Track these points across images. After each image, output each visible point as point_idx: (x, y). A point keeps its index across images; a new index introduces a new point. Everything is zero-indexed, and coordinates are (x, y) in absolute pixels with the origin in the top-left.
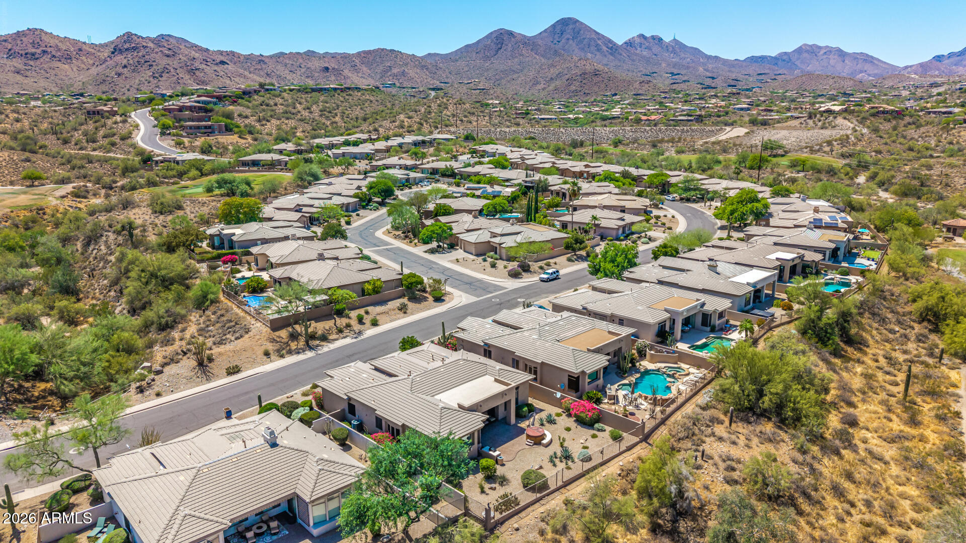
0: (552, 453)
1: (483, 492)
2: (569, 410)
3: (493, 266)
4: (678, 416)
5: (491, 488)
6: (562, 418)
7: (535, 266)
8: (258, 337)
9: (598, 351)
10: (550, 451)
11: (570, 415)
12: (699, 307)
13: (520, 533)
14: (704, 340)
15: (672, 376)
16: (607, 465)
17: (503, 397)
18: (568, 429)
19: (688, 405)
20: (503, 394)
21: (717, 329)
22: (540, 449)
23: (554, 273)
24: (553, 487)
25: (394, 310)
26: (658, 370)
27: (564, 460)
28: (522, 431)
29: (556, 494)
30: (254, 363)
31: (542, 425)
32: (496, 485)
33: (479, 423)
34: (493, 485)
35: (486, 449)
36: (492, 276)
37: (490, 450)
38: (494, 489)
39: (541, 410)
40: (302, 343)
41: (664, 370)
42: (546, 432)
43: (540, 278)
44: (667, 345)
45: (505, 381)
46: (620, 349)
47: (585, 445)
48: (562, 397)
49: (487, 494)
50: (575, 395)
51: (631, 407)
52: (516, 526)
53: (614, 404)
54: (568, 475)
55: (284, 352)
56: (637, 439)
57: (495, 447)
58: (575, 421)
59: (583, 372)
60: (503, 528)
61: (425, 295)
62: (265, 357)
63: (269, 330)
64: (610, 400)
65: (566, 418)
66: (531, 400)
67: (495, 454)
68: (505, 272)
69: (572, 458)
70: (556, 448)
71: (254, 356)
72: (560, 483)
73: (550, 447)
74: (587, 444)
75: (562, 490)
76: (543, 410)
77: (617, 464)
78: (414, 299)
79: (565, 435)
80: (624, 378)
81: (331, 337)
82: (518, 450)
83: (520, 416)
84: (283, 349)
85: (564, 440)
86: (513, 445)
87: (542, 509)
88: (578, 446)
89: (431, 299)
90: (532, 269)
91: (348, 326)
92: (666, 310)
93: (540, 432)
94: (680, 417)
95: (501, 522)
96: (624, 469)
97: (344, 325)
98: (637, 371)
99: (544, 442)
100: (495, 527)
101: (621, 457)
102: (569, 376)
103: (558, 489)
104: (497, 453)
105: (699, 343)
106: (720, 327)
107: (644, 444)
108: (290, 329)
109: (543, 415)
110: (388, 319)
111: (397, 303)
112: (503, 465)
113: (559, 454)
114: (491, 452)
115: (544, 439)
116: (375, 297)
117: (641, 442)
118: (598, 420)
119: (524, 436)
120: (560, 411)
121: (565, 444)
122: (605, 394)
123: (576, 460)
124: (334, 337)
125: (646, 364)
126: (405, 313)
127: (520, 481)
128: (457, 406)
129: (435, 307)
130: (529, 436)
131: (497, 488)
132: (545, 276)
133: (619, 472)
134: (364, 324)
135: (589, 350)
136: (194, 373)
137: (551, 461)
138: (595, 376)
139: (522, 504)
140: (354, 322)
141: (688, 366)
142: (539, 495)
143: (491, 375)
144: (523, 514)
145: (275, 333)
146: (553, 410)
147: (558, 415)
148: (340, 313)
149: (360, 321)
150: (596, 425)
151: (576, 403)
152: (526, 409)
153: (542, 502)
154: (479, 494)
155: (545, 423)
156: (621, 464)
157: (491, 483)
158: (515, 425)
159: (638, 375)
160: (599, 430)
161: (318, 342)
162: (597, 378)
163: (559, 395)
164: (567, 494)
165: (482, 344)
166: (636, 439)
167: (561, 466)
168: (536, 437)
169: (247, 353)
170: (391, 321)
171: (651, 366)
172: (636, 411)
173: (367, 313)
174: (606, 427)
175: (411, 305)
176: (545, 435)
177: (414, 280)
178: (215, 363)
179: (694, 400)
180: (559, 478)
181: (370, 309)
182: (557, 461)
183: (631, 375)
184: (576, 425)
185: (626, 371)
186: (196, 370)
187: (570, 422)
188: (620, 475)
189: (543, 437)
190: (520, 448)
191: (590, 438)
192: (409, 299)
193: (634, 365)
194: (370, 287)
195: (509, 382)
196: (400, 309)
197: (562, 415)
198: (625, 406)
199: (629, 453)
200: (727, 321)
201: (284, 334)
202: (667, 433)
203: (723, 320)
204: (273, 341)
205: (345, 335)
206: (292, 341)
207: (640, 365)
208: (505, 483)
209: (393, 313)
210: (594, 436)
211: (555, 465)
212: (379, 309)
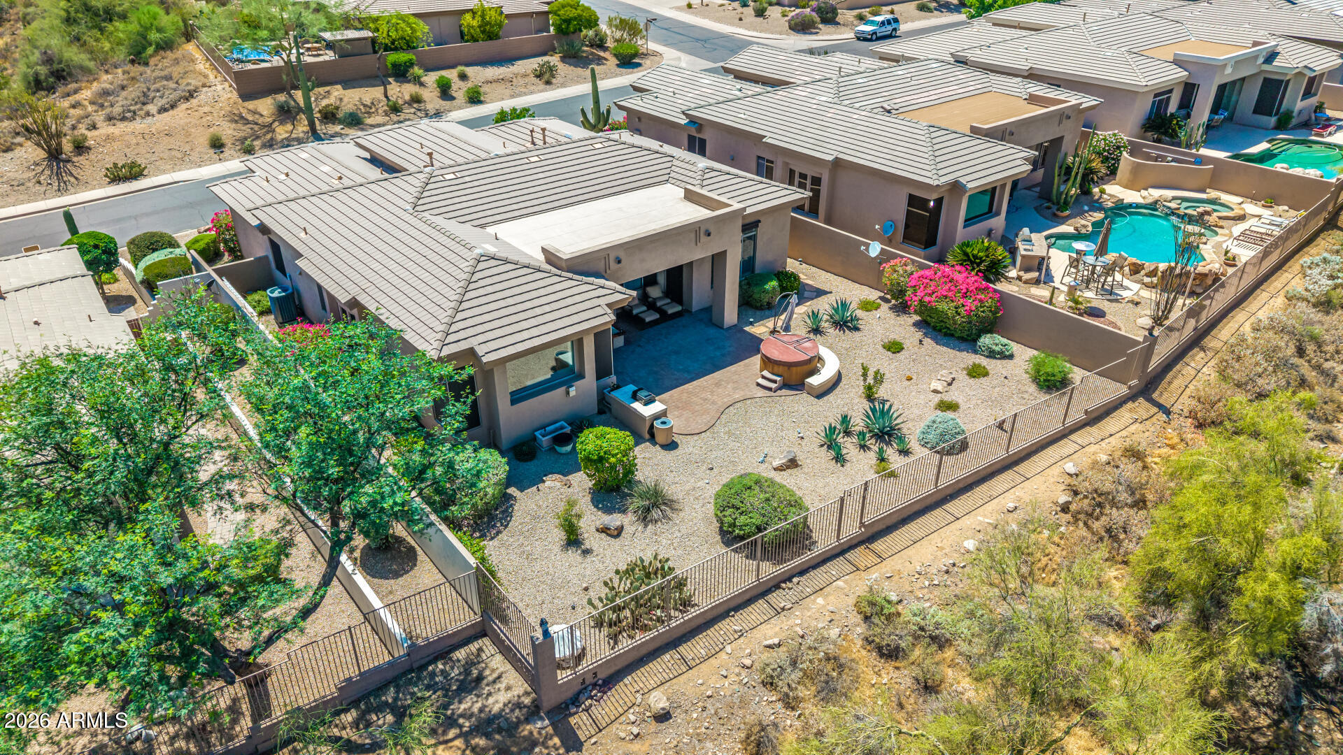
0: (833, 419)
1: (573, 540)
2: (902, 292)
3: (760, 13)
4: (1241, 324)
5: (604, 530)
6: (877, 314)
7: (846, 15)
8: (206, 109)
9: (1003, 134)
10: (830, 409)
11: (902, 308)
12: (1261, 60)
13: (669, 735)
14: (1264, 146)
15: (1199, 220)
16: (1021, 468)
17: (697, 240)
18: (894, 348)
19: (1262, 296)
20: (698, 231)
21: (1294, 122)
22: (799, 403)
23: (889, 22)
24: (824, 541)
25: (525, 76)
26: (1153, 206)
27: (871, 442)
28: (753, 346)
29: (833, 568)
30: (183, 160)
31: (817, 331)
32: (626, 520)
33: (599, 311)
34: (615, 520)
35: (622, 395)
36: (754, 30)
37: (635, 397)
38: (618, 533)
39: (820, 293)
40: (302, 128)
41: (1173, 205)
42: (824, 352)
43: (857, 32)
44: (1179, 145)
45: (713, 195)
46: (1057, 142)
47: (947, 398)
48: (885, 257)
49: (587, 552)
50: (922, 253)
51: (1089, 294)
52: (659, 701)
53: (1037, 282)
54: (886, 501)
55: (257, 143)
56: (1123, 390)
57: (654, 388)
58: (916, 324)
59: (956, 187)
60: (607, 706)
61: (602, 54)
62: (212, 151)
63: (235, 95)
64: (1027, 270)
65: (891, 315)
66: (792, 265)
67: (647, 411)
68: (784, 23)
69: (901, 439)
70: (851, 403)
71: (187, 148)
72: (851, 529)
73: (830, 397)
74: (953, 396)
75: (858, 555)
76: (825, 293)
77: (1056, 470)
78: (573, 57)
79: (883, 363)
80: (1063, 220)
81: (369, 121)
82: (728, 400)
83: (752, 304)
84: (258, 138)
85: (879, 379)
86: (718, 385)
87: (772, 632)
88: (922, 399)
89: (613, 61)
90: (839, 19)
91: (416, 100)
92: (1178, 62)
93: (804, 351)
94: (1247, 328)
95: (607, 680)
96: (1084, 487)
97: (407, 97)
98: (1096, 206)
99: (815, 381)
100: (575, 701)
101: (1066, 447)
102: (911, 197)
103: (841, 552)
104: (657, 407)
105: (1255, 150)
106: (1304, 118)
107: (1142, 407)
108: (282, 98)
109: (823, 306)
110: (508, 92)
111: (534, 63)
112: (671, 446)
113: (858, 423)
114: (637, 406)
115: (814, 372)
116: (485, 47)
117: (1132, 397)
118: (989, 326)
119: (756, 360)
120: (873, 295)
121: (882, 392)
122: (1013, 251)
123: (914, 445)
124: (379, 119)
125: (1114, 191)
126: (548, 83)
127: (711, 509)
128: (541, 257)
129: (616, 76)
130: (768, 362)
131: (629, 529)
132: (868, 28)
133: (1063, 499)
134: (453, 98)
135: (975, 130)
136: (31, 174)
137: (830, 444)
138: (986, 200)
139: (704, 604)
140: (430, 96)
141: (1240, 200)
142: (769, 570)
143: (677, 182)
144: (695, 648)
145: (246, 104)
146: (854, 293)
147: (867, 306)
148: (401, 73)
149: (445, 91)
150: (986, 340)
151: (927, 273)
152: (773, 284)
153: (778, 599)
154: (557, 549)
155: (824, 325)
156: (1070, 467)
157: (609, 511)
158: (737, 329)
159: (1099, 216)
160: (992, 354)
161: (338, 128)
162: (991, 212)
163: (875, 249)
164: (875, 575)
165: (683, 121)
166: (1115, 390)
167: (862, 464)
168: (790, 365)
169: (172, 140)
170: (512, 97)
171: (1131, 197)
172: (1104, 305)
173: (463, 77)
174: (1015, 347)
175: (563, 69)
176: (820, 359)
177: (572, 13)
178: (92, 156)
179: (1278, 282)
180: (852, 507)
181: (470, 71)
182: (849, 446)
183: (1081, 213)
184: (919, 335)
185: (1066, 203)
186: (40, 169)
187: (904, 328)
188: (1065, 508)
189: (812, 364)
190: (737, 396)
191: (962, 377)
192: (563, 59)
193: (1086, 192)
194: (475, 23)
195: (723, 199)
196: (539, 76)
197: (878, 308)
198: (1072, 289)
199: (1095, 431)
200: (1319, 108)
201: (265, 107)
202: (1214, 375)
203: (1313, 101)
204: (239, 119)
205: (401, 118)
206: (282, 123)
207: (1103, 192)
208: (655, 514)
209: (521, 81)
210: (976, 372)
211: (840, 459)
212: (492, 72)
